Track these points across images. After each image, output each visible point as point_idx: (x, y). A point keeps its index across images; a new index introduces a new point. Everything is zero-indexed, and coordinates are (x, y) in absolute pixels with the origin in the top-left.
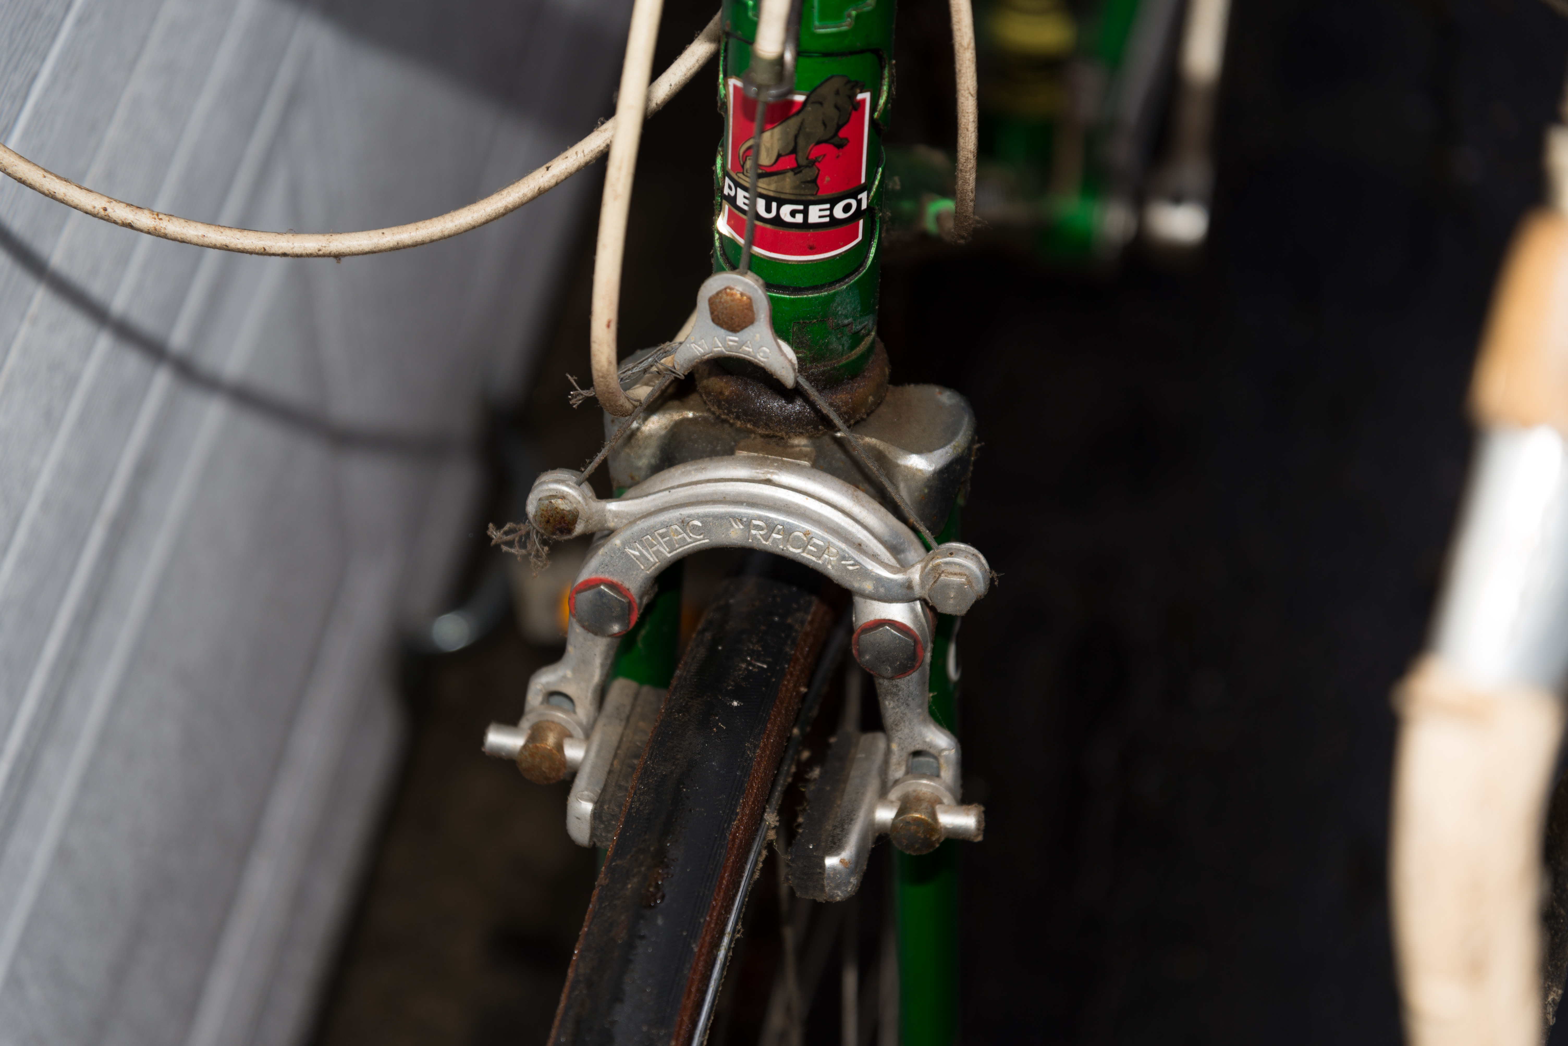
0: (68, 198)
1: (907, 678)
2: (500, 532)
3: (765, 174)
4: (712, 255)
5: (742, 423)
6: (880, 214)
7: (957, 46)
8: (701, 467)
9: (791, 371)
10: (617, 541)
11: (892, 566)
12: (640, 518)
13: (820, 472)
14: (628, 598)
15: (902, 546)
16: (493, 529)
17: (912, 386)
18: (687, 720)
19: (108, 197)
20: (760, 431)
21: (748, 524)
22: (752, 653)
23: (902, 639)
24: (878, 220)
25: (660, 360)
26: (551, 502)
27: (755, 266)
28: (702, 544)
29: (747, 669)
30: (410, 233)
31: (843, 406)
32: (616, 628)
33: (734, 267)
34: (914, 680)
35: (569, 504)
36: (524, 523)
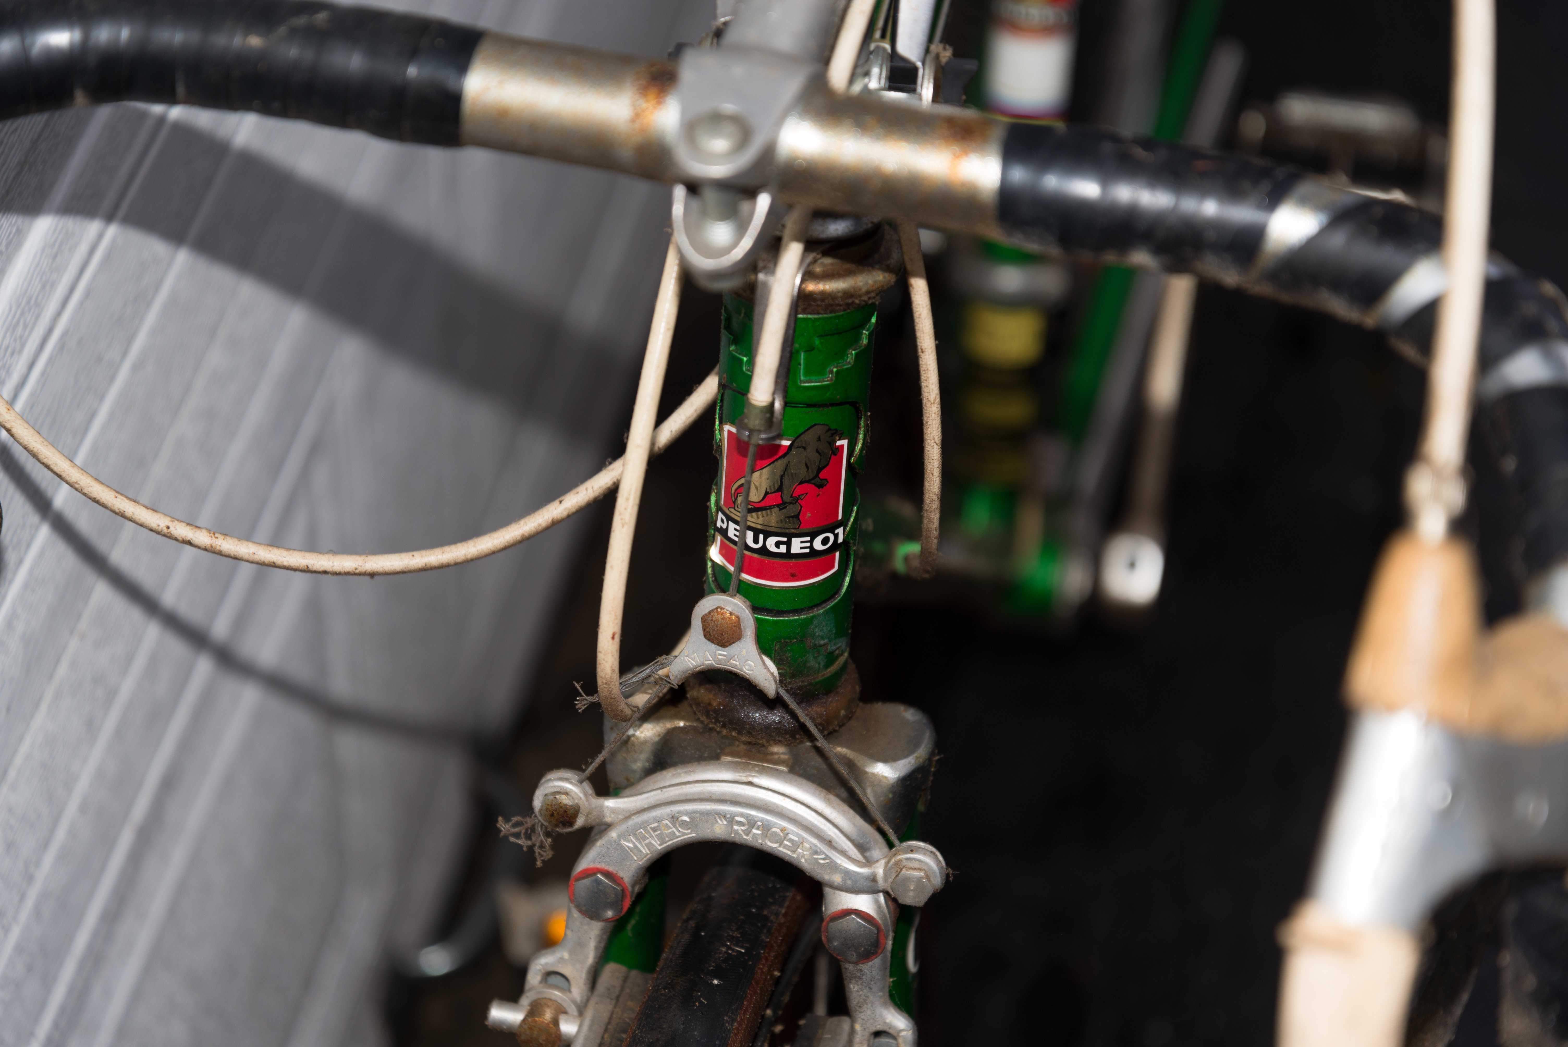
0: (136, 516)
1: (870, 963)
2: (508, 825)
3: (754, 509)
4: (705, 582)
5: (727, 732)
6: (855, 548)
7: (925, 401)
8: (690, 771)
9: (773, 683)
10: (613, 834)
11: (858, 861)
12: (635, 814)
13: (797, 777)
14: (622, 886)
15: (868, 845)
16: (502, 822)
17: (880, 704)
18: (672, 995)
19: (171, 517)
20: (744, 739)
21: (731, 821)
22: (732, 938)
23: (867, 927)
24: (852, 553)
25: (657, 672)
26: (555, 798)
27: (743, 589)
28: (689, 838)
29: (726, 952)
30: (437, 556)
31: (818, 718)
32: (610, 914)
33: (723, 590)
34: (877, 965)
35: (572, 800)
36: (530, 817)
